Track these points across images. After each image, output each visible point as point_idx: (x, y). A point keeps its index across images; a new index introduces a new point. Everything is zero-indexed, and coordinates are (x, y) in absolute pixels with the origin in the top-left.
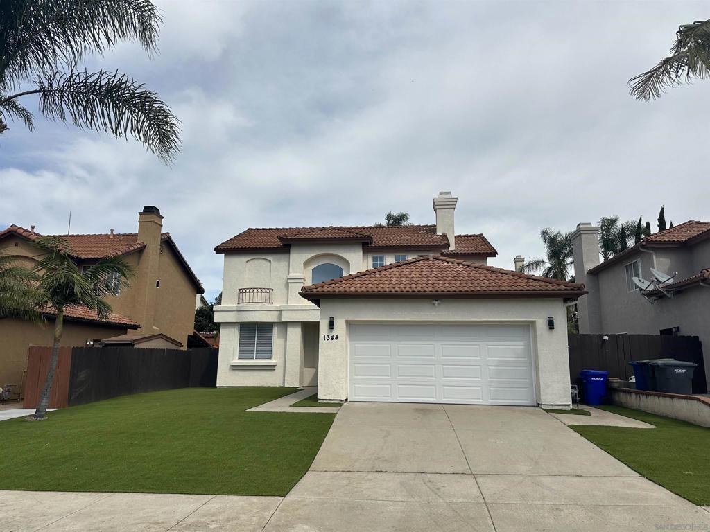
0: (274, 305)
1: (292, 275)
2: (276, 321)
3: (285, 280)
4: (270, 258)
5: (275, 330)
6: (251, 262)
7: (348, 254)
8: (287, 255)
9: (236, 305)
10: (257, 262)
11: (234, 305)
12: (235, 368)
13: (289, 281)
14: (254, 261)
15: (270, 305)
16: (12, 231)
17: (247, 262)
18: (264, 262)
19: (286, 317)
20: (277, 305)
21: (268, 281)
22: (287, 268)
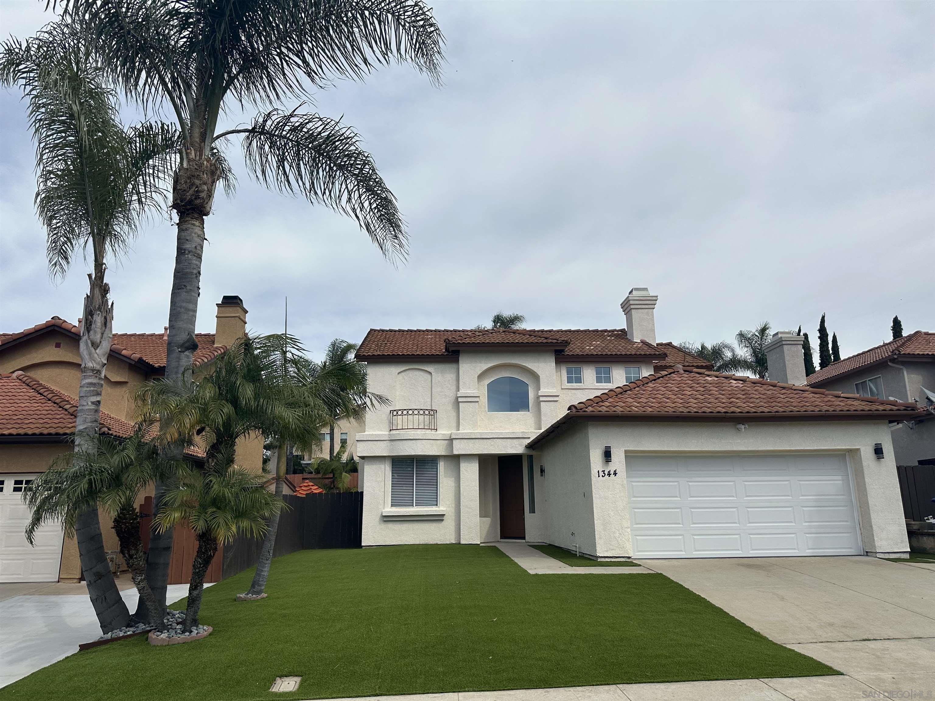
0: (438, 432)
1: (463, 391)
2: (443, 453)
3: (453, 399)
4: (430, 368)
5: (441, 466)
6: (402, 374)
7: (536, 364)
8: (454, 366)
9: (388, 433)
10: (411, 374)
11: (384, 433)
12: (387, 519)
13: (460, 400)
14: (407, 372)
15: (433, 432)
16: (54, 325)
17: (399, 373)
18: (421, 373)
19: (459, 448)
20: (444, 431)
21: (429, 400)
22: (455, 383)
